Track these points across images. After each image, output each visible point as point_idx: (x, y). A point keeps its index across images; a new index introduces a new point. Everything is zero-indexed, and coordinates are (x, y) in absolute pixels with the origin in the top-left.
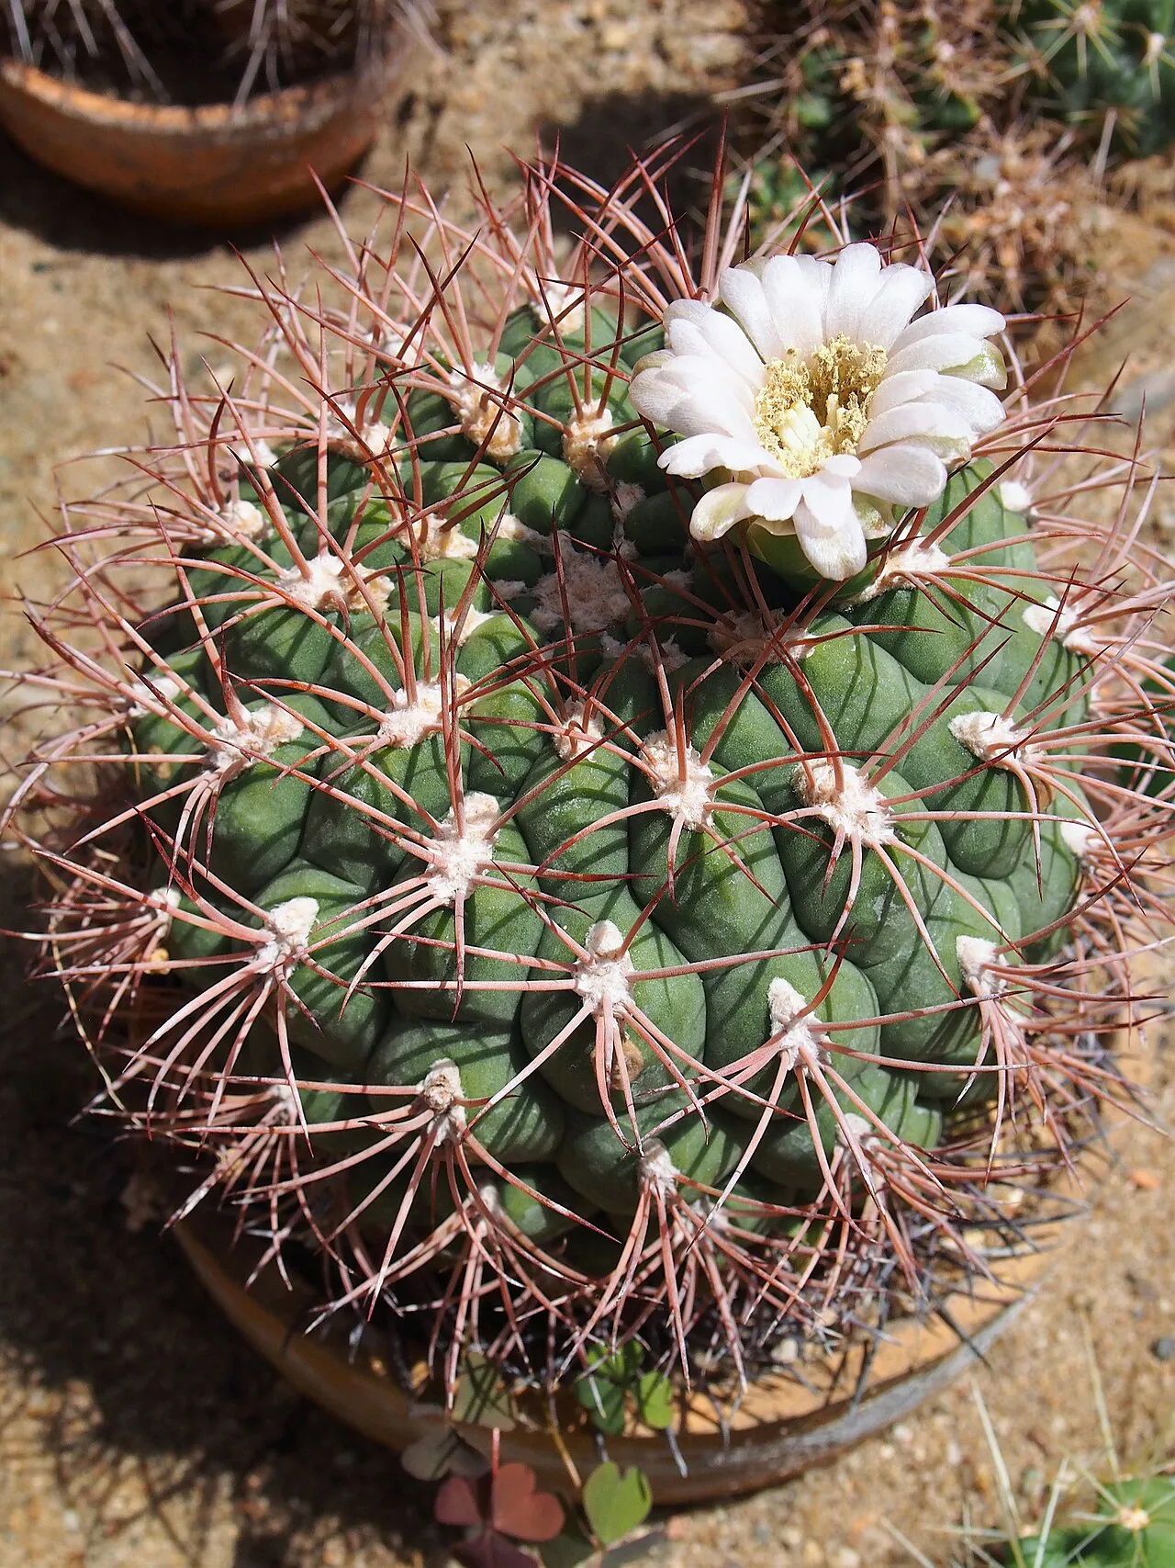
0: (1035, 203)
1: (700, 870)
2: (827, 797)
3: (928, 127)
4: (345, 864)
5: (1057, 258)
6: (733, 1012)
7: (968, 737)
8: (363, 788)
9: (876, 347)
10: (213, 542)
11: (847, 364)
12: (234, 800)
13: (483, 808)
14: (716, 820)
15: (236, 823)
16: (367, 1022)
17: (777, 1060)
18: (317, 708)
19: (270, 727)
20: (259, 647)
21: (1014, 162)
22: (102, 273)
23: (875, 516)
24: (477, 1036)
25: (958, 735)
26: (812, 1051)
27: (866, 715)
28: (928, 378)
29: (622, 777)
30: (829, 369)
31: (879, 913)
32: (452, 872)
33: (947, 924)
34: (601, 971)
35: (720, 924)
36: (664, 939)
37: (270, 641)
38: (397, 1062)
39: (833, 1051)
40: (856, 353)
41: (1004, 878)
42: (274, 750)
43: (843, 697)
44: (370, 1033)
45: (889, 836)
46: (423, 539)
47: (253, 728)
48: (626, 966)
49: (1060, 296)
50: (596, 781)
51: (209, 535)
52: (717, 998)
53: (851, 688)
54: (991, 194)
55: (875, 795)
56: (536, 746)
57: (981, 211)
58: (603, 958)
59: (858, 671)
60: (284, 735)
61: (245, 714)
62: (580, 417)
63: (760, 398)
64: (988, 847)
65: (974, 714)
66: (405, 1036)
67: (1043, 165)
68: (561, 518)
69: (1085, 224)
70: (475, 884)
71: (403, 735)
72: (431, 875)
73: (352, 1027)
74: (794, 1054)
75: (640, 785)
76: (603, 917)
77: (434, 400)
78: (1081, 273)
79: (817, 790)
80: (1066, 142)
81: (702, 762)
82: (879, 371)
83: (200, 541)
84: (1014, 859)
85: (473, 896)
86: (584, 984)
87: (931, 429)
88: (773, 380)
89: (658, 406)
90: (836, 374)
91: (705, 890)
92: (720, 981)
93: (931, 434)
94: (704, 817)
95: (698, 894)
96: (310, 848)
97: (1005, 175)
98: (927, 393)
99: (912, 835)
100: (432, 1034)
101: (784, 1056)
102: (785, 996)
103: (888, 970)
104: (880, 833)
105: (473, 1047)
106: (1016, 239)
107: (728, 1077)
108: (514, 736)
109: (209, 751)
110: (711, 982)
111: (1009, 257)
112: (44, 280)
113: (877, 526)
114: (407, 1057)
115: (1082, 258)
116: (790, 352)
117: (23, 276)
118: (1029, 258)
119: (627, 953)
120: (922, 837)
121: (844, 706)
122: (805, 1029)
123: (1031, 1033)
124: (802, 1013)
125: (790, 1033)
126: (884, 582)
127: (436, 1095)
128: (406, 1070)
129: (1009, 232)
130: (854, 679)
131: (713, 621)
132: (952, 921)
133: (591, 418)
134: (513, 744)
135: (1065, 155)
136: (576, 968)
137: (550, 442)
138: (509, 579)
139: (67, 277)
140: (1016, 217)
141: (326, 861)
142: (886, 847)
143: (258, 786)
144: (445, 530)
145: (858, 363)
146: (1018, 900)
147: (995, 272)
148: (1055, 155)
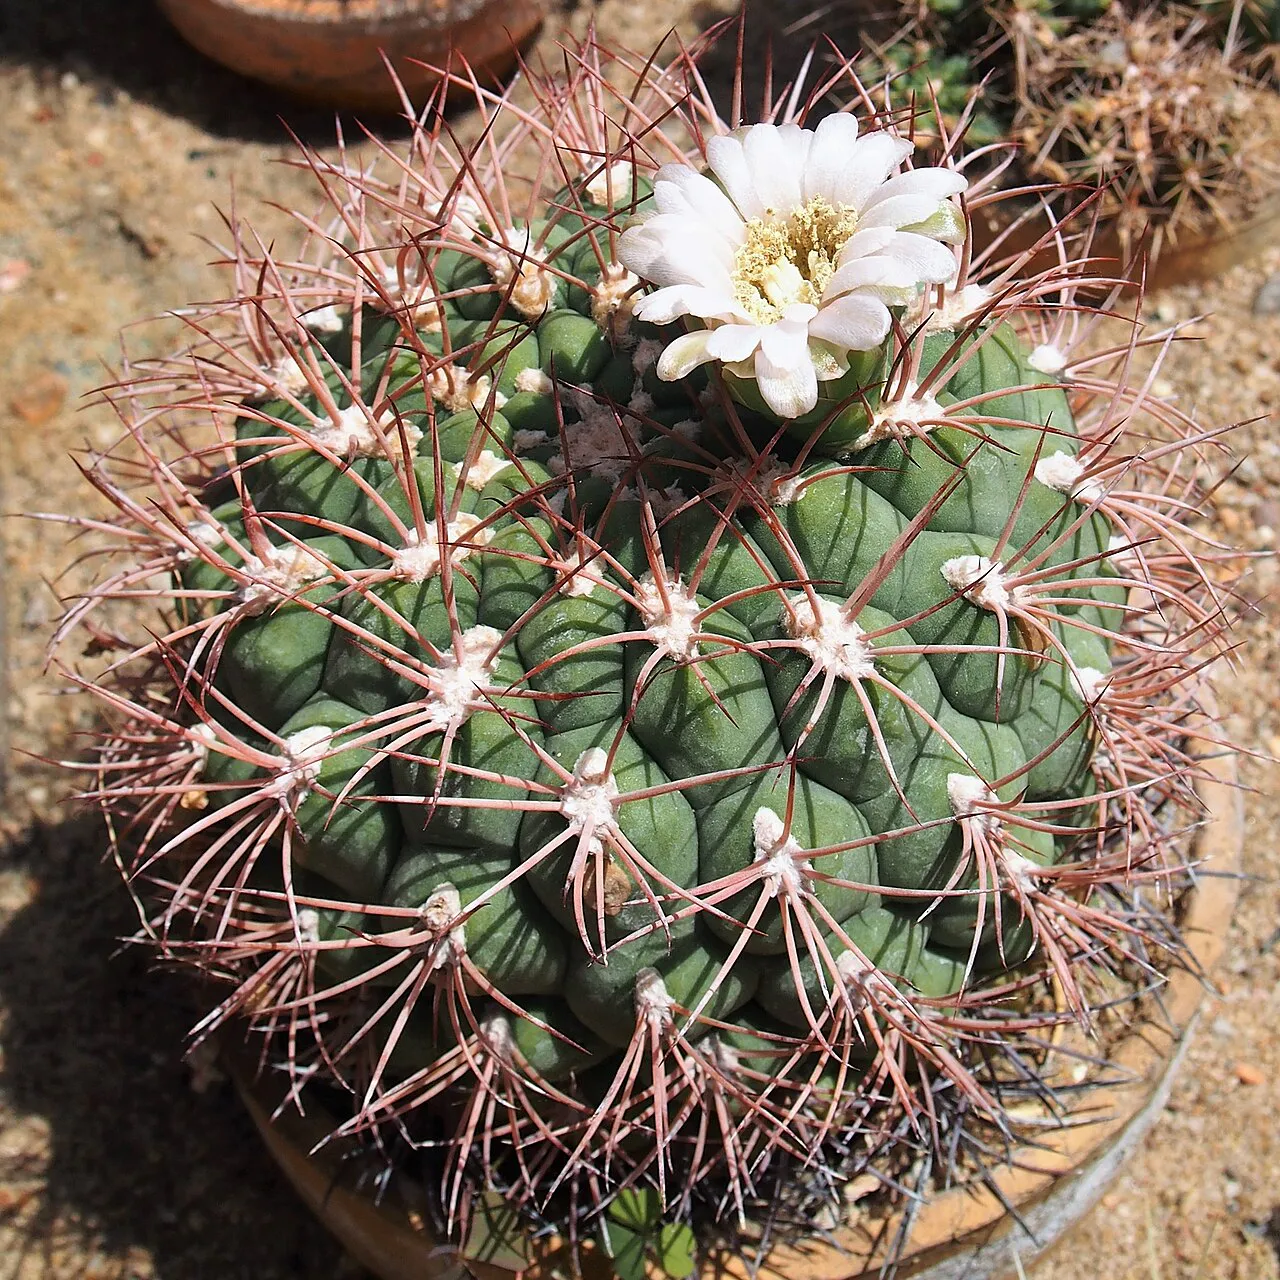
0: (1164, 86)
1: (684, 699)
2: (808, 631)
3: (1059, 11)
4: (359, 694)
5: (1189, 142)
6: (721, 840)
7: (958, 580)
8: (373, 620)
9: (848, 207)
10: (265, 396)
11: (825, 224)
12: (260, 635)
13: (482, 639)
14: (702, 652)
15: (261, 657)
16: (379, 848)
17: (759, 885)
18: (343, 546)
19: (295, 563)
20: (294, 491)
21: (1141, 46)
22: (255, 159)
23: (829, 360)
24: (478, 861)
25: (948, 578)
26: (794, 879)
27: (854, 556)
28: (887, 234)
29: (618, 612)
30: (807, 227)
31: (863, 746)
32: (449, 697)
33: (939, 761)
34: (586, 794)
35: (706, 753)
36: (653, 767)
37: (303, 485)
38: (404, 887)
39: (815, 881)
40: (832, 213)
41: (1009, 721)
42: (298, 586)
43: (831, 538)
44: (382, 860)
45: (869, 670)
46: (451, 391)
47: (278, 565)
48: (611, 790)
49: (1193, 177)
50: (593, 614)
51: (261, 389)
52: (706, 827)
53: (839, 528)
54: (1119, 76)
55: (855, 629)
56: (541, 583)
57: (1110, 94)
58: (589, 781)
59: (845, 513)
60: (308, 572)
61: (273, 553)
62: (607, 277)
63: (739, 253)
64: (982, 688)
65: (963, 558)
66: (412, 862)
67: (1174, 47)
68: (583, 371)
69: (1219, 108)
70: (471, 711)
71: (411, 570)
72: (430, 701)
73: (363, 854)
74: (777, 881)
75: (633, 617)
76: (594, 745)
77: (475, 263)
78: (1216, 155)
79: (798, 624)
80: (1196, 27)
81: (689, 597)
82: (850, 228)
83: (251, 395)
84: (1013, 703)
85: (469, 721)
86: (569, 807)
87: (880, 279)
88: (755, 239)
89: (639, 259)
90: (815, 232)
91: (690, 719)
92: (710, 810)
93: (880, 284)
94: (689, 648)
95: (683, 722)
96: (330, 680)
97: (1133, 59)
98: (886, 247)
99: (895, 670)
100: (436, 860)
101: (768, 883)
102: (767, 823)
103: (880, 805)
104: (858, 667)
105: (474, 871)
106: (1145, 121)
107: (701, 897)
108: (519, 573)
109: (239, 588)
110: (702, 812)
111: (1141, 138)
112: (199, 167)
113: (830, 370)
114: (413, 881)
115: (1216, 140)
116: (769, 211)
117: (177, 162)
118: (1158, 137)
119: (612, 777)
120: (906, 673)
121: (832, 546)
122: (788, 857)
123: (1045, 880)
124: (783, 840)
125: (773, 860)
126: (878, 431)
127: (433, 916)
128: (411, 894)
129: (1139, 114)
130: (842, 521)
131: (714, 467)
132: (944, 758)
133: (616, 279)
134: (518, 580)
135: (1197, 38)
136: (563, 791)
137: (579, 302)
138: (531, 429)
139: (221, 165)
140: (1144, 99)
141: (342, 692)
142: (866, 682)
143: (282, 620)
144: (472, 382)
145: (832, 222)
146: (1025, 747)
147: (1123, 154)
148: (1186, 38)
